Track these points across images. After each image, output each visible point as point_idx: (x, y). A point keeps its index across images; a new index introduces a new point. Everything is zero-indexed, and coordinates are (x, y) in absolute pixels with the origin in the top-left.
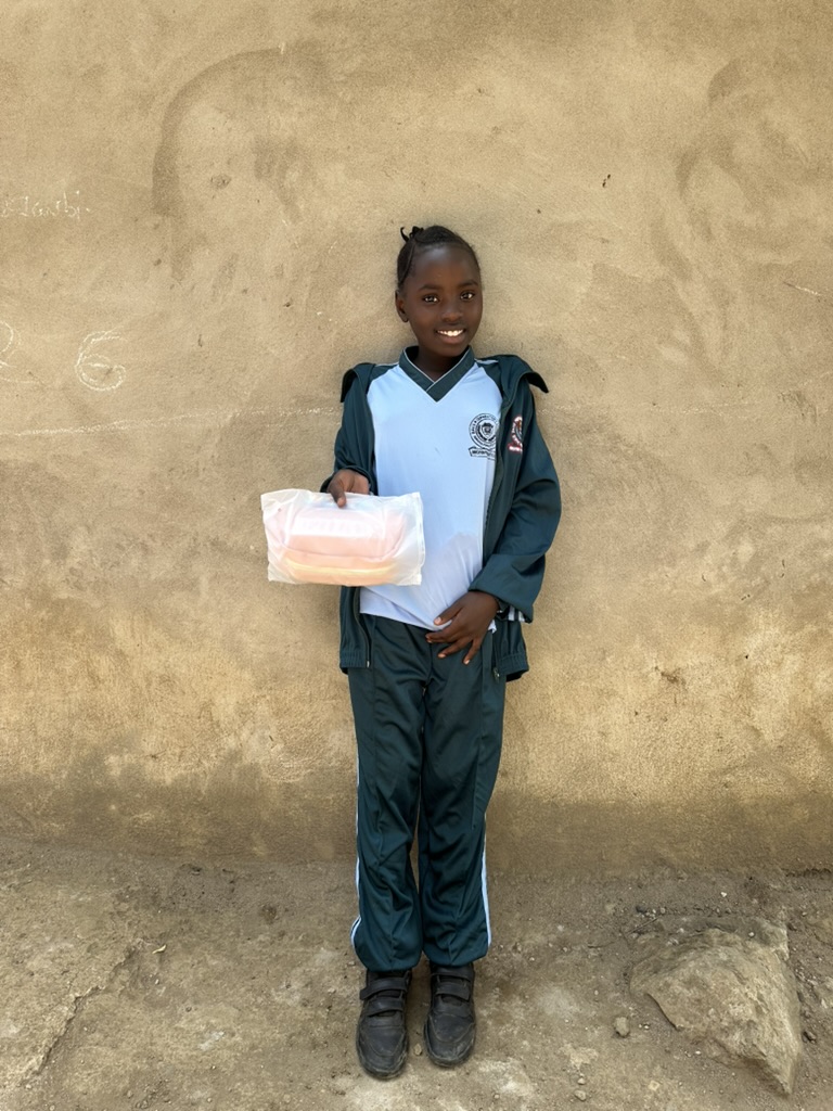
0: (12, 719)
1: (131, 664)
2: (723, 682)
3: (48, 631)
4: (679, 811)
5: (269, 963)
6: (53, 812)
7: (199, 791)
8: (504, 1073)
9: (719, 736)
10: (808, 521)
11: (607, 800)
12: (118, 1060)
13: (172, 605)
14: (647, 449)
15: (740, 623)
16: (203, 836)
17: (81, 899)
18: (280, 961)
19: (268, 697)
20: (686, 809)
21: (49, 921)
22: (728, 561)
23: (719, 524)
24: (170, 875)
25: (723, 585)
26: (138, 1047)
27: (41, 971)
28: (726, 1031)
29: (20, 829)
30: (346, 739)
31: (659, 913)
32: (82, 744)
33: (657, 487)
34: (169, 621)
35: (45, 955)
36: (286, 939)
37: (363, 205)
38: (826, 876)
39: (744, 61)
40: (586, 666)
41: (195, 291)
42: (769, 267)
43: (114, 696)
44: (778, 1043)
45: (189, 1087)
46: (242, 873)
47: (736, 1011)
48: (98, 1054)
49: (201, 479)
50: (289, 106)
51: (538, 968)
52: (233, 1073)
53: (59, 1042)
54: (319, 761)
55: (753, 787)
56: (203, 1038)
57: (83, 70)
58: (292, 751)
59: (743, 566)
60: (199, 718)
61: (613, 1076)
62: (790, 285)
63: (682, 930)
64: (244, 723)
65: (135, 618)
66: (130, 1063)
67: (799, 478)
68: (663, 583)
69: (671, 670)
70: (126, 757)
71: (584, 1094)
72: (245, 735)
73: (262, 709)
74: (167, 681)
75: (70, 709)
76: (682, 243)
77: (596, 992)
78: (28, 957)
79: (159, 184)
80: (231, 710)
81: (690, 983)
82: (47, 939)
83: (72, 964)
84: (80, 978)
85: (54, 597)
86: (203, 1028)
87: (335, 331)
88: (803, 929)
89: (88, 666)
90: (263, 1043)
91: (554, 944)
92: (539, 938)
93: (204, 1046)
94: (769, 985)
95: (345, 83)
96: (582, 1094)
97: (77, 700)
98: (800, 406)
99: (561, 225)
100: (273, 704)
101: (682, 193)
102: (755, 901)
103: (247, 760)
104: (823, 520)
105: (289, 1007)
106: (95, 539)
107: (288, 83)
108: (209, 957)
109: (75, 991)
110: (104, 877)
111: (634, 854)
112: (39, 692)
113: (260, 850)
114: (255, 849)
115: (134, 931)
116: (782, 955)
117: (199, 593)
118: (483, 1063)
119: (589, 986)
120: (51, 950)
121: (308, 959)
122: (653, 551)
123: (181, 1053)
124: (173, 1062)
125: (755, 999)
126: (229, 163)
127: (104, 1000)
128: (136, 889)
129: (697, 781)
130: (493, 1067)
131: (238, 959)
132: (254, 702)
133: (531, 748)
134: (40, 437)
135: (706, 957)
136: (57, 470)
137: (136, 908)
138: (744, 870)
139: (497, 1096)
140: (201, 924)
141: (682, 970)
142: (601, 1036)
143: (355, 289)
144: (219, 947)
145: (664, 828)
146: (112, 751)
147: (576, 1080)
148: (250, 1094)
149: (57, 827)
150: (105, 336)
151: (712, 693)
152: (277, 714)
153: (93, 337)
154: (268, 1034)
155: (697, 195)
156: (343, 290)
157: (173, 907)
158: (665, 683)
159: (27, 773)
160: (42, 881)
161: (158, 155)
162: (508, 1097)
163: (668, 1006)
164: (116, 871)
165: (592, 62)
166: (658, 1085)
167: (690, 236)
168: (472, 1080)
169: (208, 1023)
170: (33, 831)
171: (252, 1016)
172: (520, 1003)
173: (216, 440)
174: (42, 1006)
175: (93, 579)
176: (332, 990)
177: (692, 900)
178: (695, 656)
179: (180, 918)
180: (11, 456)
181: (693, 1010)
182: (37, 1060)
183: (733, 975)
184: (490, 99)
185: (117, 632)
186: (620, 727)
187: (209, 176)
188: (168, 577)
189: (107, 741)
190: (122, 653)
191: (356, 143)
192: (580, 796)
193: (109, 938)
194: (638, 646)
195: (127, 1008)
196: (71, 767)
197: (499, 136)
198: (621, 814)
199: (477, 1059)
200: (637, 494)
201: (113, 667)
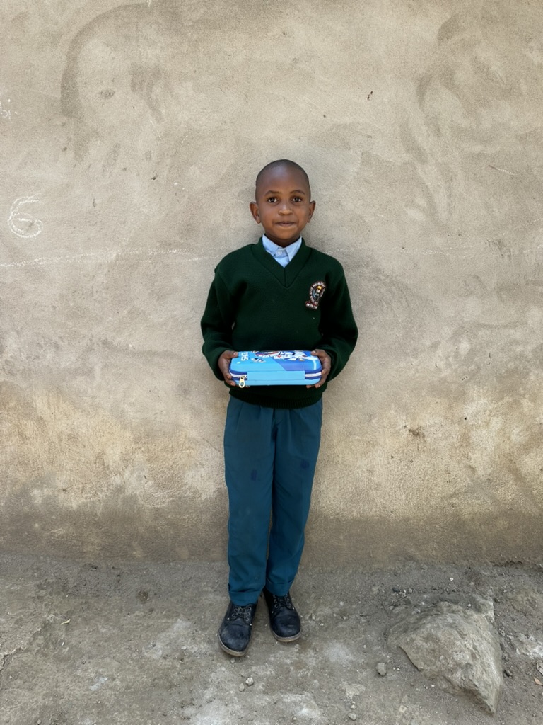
1: (48, 426)
2: (450, 435)
4: (421, 523)
5: (142, 630)
7: (96, 514)
8: (301, 702)
9: (447, 472)
10: (506, 327)
11: (373, 516)
12: (32, 698)
13: (75, 386)
14: (398, 278)
15: (460, 396)
16: (99, 545)
17: (12, 588)
18: (149, 629)
19: (143, 449)
20: (426, 522)
22: (453, 354)
23: (446, 328)
24: (76, 571)
25: (449, 371)
26: (47, 688)
28: (452, 671)
30: (197, 477)
31: (408, 592)
32: (14, 482)
33: (405, 304)
34: (74, 397)
36: (154, 613)
37: (206, 111)
38: (519, 566)
39: (461, 16)
40: (358, 425)
41: (91, 169)
42: (479, 155)
43: (37, 449)
44: (486, 678)
45: (81, 716)
46: (125, 569)
47: (458, 657)
48: (18, 694)
49: (94, 298)
50: (154, 42)
51: (326, 631)
52: (113, 706)
54: (178, 492)
55: (471, 506)
56: (93, 682)
57: (12, 16)
58: (160, 486)
59: (463, 358)
60: (95, 463)
61: (375, 703)
62: (493, 167)
63: (423, 603)
64: (126, 467)
65: (51, 395)
66: (40, 700)
67: (500, 298)
68: (409, 369)
69: (415, 428)
70: (45, 490)
71: (355, 716)
72: (127, 475)
73: (139, 457)
74: (73, 438)
75: (6, 458)
76: (421, 139)
77: (365, 646)
79: (65, 95)
80: (117, 458)
81: (428, 638)
84: (9, 642)
86: (93, 675)
87: (187, 197)
88: (504, 602)
89: (19, 428)
90: (135, 685)
91: (337, 614)
92: (327, 611)
93: (94, 688)
94: (480, 639)
95: (192, 27)
96: (353, 716)
97: (11, 451)
98: (500, 249)
99: (340, 125)
100: (146, 454)
101: (420, 104)
102: (472, 583)
103: (129, 492)
104: (516, 326)
105: (154, 660)
106: (22, 340)
107: (153, 26)
108: (100, 626)
109: (5, 651)
110: (30, 573)
111: (391, 553)
113: (138, 553)
114: (134, 553)
115: (48, 610)
116: (489, 619)
117: (94, 377)
118: (286, 696)
119: (360, 642)
121: (169, 627)
122: (403, 348)
123: (77, 693)
124: (71, 699)
125: (471, 648)
126: (113, 81)
127: (26, 658)
128: (51, 581)
129: (433, 503)
130: (293, 699)
131: (121, 628)
132: (133, 453)
133: (322, 482)
135: (439, 621)
137: (51, 594)
138: (465, 563)
139: (295, 718)
140: (96, 604)
141: (422, 630)
142: (367, 676)
143: (200, 168)
144: (108, 620)
145: (412, 535)
146: (35, 486)
147: (350, 707)
148: (124, 720)
150: (29, 200)
151: (442, 444)
152: (149, 461)
153: (20, 200)
154: (139, 678)
155: (431, 106)
156: (192, 168)
157: (77, 592)
158: (411, 437)
161: (65, 75)
162: (303, 719)
163: (412, 654)
164: (38, 569)
165: (360, 15)
166: (405, 708)
167: (426, 134)
168: (278, 708)
169: (97, 672)
171: (128, 667)
172: (313, 654)
173: (106, 271)
175: (21, 368)
176: (185, 648)
177: (430, 583)
178: (430, 419)
179: (81, 600)
181: (429, 657)
183: (456, 632)
184: (291, 39)
185: (38, 405)
186: (382, 466)
187: (100, 90)
188: (73, 366)
189: (32, 479)
190: (42, 419)
191: (200, 68)
192: (355, 514)
193: (31, 615)
194: (393, 412)
195: (41, 662)
196: (7, 498)
197: (297, 65)
198: (382, 526)
199: (282, 693)
200: (392, 309)
201: (36, 429)
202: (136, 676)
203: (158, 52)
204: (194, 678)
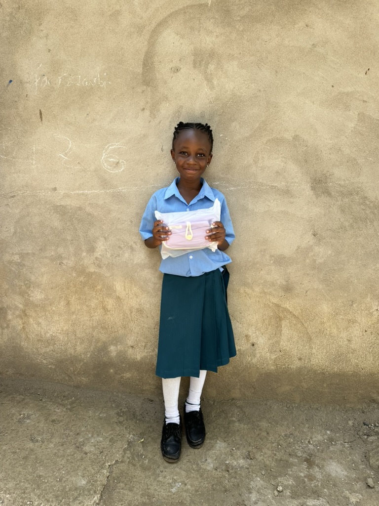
0: (65, 329)
1: (123, 303)
3: (84, 287)
6: (82, 373)
11: (349, 371)
12: (134, 497)
13: (143, 276)
16: (154, 385)
17: (101, 415)
21: (89, 426)
24: (139, 403)
26: (142, 490)
27: (90, 452)
29: (66, 380)
31: (375, 426)
32: (98, 341)
34: (142, 283)
35: (91, 444)
37: (246, 82)
41: (161, 124)
43: (115, 318)
48: (124, 494)
50: (211, 32)
51: (323, 452)
52: (190, 504)
53: (106, 488)
56: (172, 486)
57: (110, 13)
60: (154, 329)
65: (126, 281)
66: (139, 498)
70: (119, 347)
74: (140, 311)
75: (93, 324)
77: (353, 465)
78: (83, 445)
79: (145, 70)
82: (90, 435)
83: (104, 448)
84: (109, 455)
85: (87, 271)
86: (171, 481)
87: (229, 144)
89: (103, 304)
90: (201, 489)
91: (327, 440)
92: (319, 437)
93: (174, 490)
95: (240, 21)
97: (96, 319)
99: (344, 93)
105: (209, 471)
106: (108, 243)
107: (211, 20)
109: (108, 462)
110: (109, 404)
111: (360, 397)
112: (78, 316)
115: (128, 432)
118: (308, 501)
119: (349, 462)
120: (92, 441)
121: (213, 446)
123: (163, 494)
124: (160, 498)
126: (180, 60)
127: (123, 467)
128: (125, 410)
130: (313, 503)
134: (83, 194)
136: (91, 210)
137: (127, 420)
142: (361, 487)
143: (239, 124)
146: (112, 344)
149: (84, 380)
150: (116, 145)
153: (110, 146)
154: (202, 484)
156: (234, 124)
157: (143, 419)
159: (71, 354)
160: (81, 406)
161: (145, 56)
164: (114, 401)
165: (364, 13)
169: (173, 479)
170: (73, 381)
171: (192, 475)
172: (318, 470)
174: (94, 469)
175: (107, 263)
176: (228, 462)
179: (147, 425)
180: (68, 203)
182: (97, 497)
184: (311, 30)
185: (117, 288)
186: (358, 338)
187: (170, 67)
188: (143, 262)
189: (110, 339)
190: (119, 297)
191: (244, 51)
192: (336, 370)
193: (118, 435)
194: (369, 299)
195: (133, 470)
196: (92, 352)
197: (315, 49)
198: (355, 378)
199: (304, 498)
200: (373, 226)
201: (114, 304)
202: (200, 482)
203: (214, 39)
204: (240, 485)
